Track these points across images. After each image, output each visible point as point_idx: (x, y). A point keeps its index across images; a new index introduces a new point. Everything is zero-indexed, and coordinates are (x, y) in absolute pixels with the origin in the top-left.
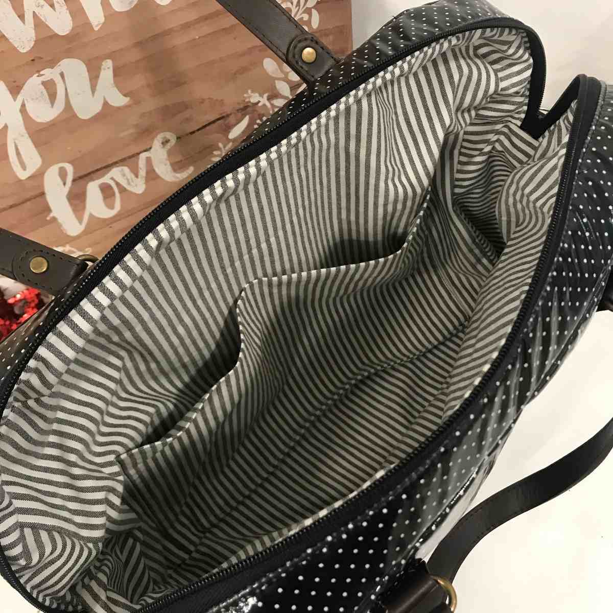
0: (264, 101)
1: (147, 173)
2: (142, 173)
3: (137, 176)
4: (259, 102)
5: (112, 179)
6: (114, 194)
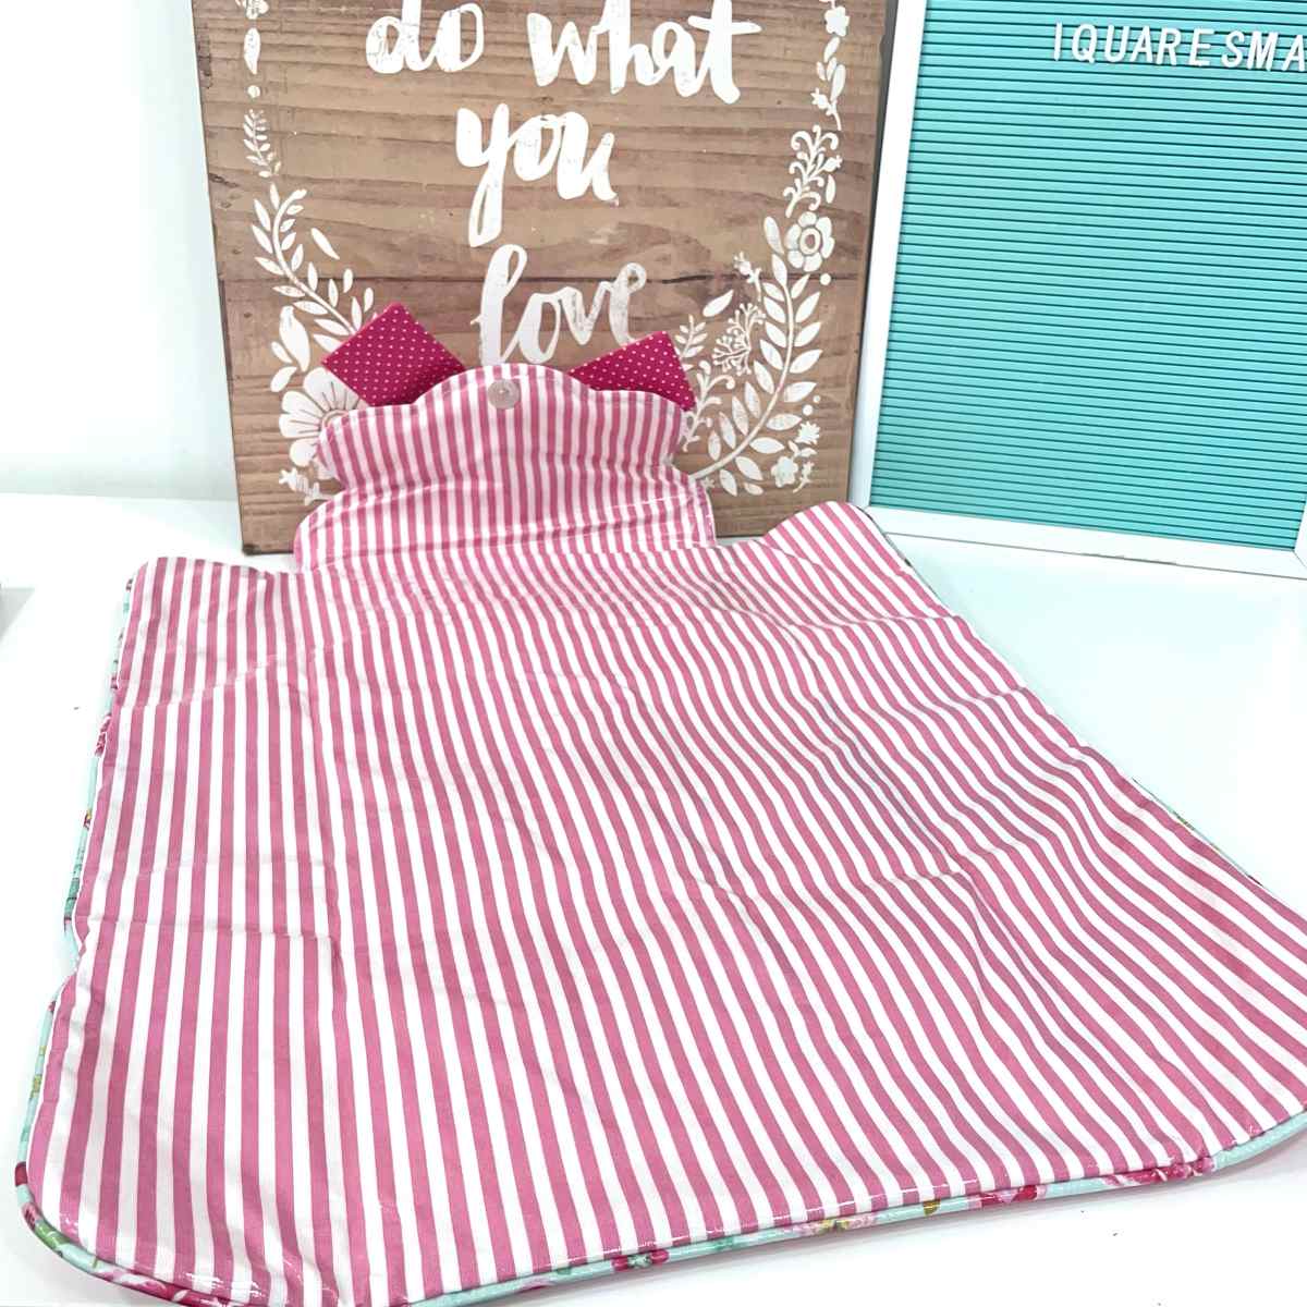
0: (754, 278)
1: (600, 315)
2: (595, 312)
3: (587, 314)
4: (748, 276)
5: (560, 301)
6: (553, 329)
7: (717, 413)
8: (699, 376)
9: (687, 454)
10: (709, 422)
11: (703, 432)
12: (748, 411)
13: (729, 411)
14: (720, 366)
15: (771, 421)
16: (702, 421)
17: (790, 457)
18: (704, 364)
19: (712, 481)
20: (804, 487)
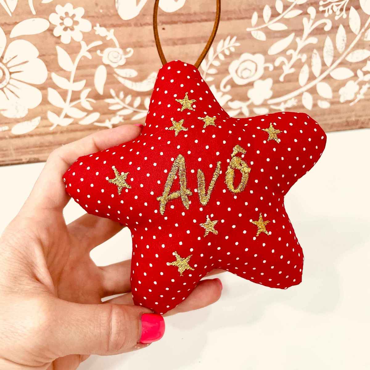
7: (312, 51)
8: (305, 20)
9: (282, 82)
10: (304, 57)
11: (298, 65)
12: (335, 48)
13: (320, 49)
14: (324, 12)
15: (350, 55)
16: (299, 56)
17: (355, 81)
18: (311, 10)
19: (296, 100)
20: (359, 101)
